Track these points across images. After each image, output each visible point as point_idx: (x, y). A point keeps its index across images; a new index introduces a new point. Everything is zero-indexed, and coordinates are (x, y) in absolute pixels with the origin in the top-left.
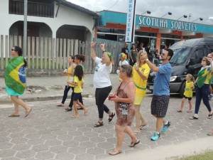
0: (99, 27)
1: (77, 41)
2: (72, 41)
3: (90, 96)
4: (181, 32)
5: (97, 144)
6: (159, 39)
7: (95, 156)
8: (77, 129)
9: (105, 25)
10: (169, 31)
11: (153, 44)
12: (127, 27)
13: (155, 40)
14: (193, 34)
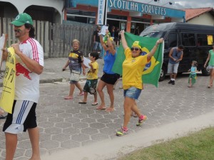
0: (68, 9)
1: (47, 23)
2: (42, 23)
3: (63, 80)
4: (150, 16)
5: (80, 130)
6: (129, 22)
7: (81, 143)
8: (57, 115)
9: (75, 6)
10: (140, 15)
11: (123, 28)
12: (99, 10)
13: (126, 23)
14: (163, 18)
